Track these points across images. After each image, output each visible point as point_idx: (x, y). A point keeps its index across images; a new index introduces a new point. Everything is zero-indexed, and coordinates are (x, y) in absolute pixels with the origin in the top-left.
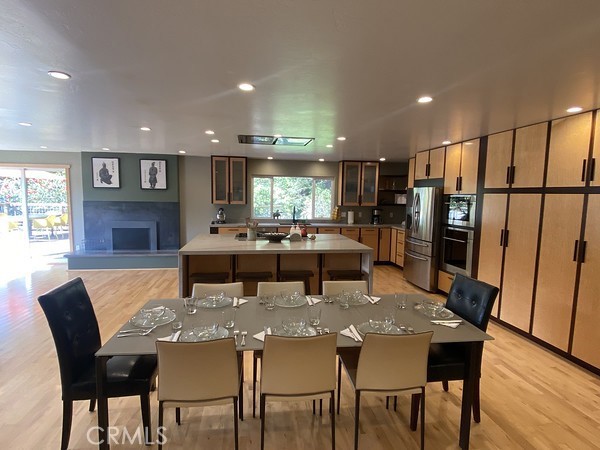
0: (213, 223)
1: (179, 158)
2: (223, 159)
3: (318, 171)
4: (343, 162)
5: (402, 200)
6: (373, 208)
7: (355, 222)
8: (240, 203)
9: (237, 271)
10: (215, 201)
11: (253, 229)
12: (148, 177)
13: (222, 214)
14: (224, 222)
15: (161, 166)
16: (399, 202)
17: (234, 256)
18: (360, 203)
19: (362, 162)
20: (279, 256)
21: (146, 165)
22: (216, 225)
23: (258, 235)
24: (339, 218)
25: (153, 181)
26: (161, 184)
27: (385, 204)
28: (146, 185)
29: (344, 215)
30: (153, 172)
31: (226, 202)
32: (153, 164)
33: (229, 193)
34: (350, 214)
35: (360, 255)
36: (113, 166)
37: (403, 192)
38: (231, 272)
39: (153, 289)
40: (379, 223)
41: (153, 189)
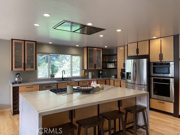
0: (14, 84)
2: (20, 42)
4: (87, 47)
5: (111, 66)
7: (92, 77)
8: (32, 69)
10: (14, 69)
13: (19, 77)
16: (109, 67)
18: (95, 68)
24: (85, 76)
29: (86, 74)
31: (22, 69)
33: (24, 64)
34: (90, 74)
37: (111, 62)
40: (102, 77)
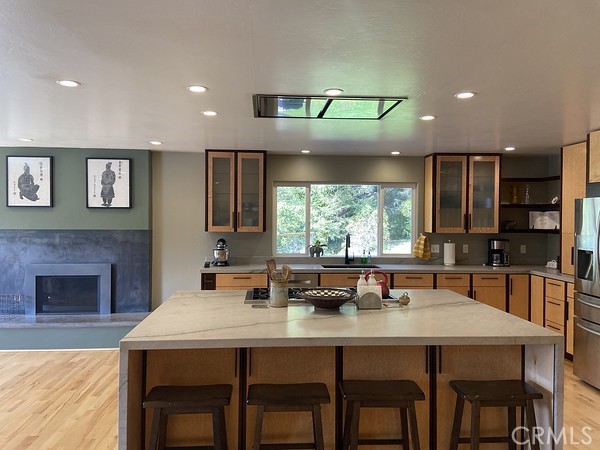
0: (207, 266)
1: (153, 155)
2: (226, 155)
3: (388, 172)
4: (435, 156)
5: (544, 222)
6: (491, 238)
7: (458, 262)
8: (254, 229)
9: (250, 381)
10: (211, 228)
11: (281, 283)
12: (100, 187)
13: (222, 249)
14: (226, 264)
15: (121, 169)
16: (538, 226)
17: (243, 351)
18: (467, 227)
19: (468, 155)
20: (339, 350)
21: (96, 168)
22: (212, 270)
23: (291, 294)
24: (428, 256)
25: (108, 194)
26: (121, 199)
27: (512, 230)
28: (96, 201)
29: (436, 248)
30: (109, 178)
31: (229, 228)
32: (108, 166)
33: (236, 214)
34: (449, 249)
35: (521, 350)
36: (40, 169)
37: (545, 208)
38: (236, 383)
39: (89, 398)
40: (502, 263)
41: (107, 208)
